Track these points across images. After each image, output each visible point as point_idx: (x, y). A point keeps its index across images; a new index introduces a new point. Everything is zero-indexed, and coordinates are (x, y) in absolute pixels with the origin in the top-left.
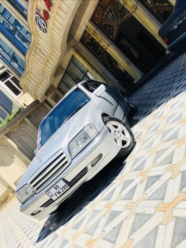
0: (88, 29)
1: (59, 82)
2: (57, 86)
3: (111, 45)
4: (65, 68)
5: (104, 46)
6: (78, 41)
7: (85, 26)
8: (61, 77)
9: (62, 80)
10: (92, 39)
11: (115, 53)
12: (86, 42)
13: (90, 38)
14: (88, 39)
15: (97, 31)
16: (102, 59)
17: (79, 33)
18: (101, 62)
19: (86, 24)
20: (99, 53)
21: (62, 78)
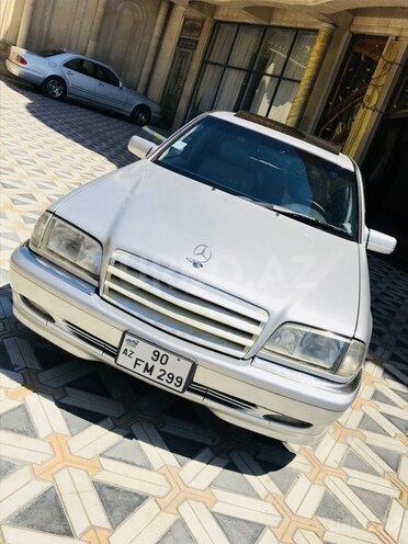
0: (392, 45)
1: (234, 20)
2: (221, 18)
3: (376, 114)
4: (273, 23)
5: (370, 99)
6: (353, 29)
7: (397, 34)
8: (247, 21)
9: (240, 25)
10: (373, 65)
11: (363, 131)
12: (357, 50)
13: (373, 57)
14: (367, 53)
15: (396, 67)
16: (335, 105)
17: (373, 26)
18: (327, 105)
19: (403, 33)
20: (345, 93)
21: (248, 24)
